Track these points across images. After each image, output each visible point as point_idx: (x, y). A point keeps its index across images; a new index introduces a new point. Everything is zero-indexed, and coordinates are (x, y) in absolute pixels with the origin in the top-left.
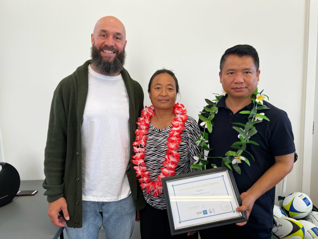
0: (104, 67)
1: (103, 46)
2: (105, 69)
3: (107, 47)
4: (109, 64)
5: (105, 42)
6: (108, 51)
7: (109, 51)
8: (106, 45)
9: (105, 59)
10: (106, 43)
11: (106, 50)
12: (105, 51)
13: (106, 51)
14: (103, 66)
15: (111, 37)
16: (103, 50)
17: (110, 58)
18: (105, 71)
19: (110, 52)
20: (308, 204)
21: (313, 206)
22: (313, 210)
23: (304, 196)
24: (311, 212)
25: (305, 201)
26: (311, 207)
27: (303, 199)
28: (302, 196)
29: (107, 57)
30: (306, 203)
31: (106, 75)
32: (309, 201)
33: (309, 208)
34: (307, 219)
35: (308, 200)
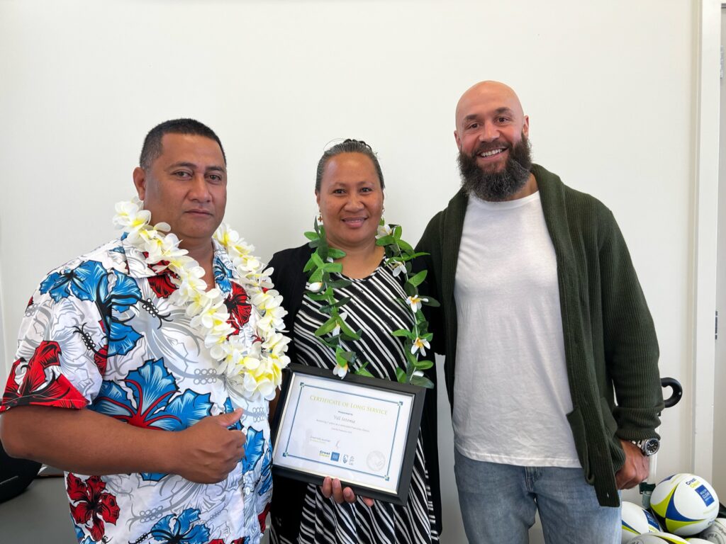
0: (489, 187)
1: (477, 145)
2: (492, 188)
3: (487, 145)
4: (498, 176)
5: (478, 137)
6: (490, 153)
7: (491, 151)
8: (483, 142)
9: (487, 170)
10: (481, 139)
11: (485, 152)
12: (484, 154)
13: (487, 154)
14: (487, 186)
15: (489, 123)
16: (480, 155)
17: (496, 163)
18: (492, 194)
19: (494, 152)
20: (709, 501)
21: (721, 505)
22: (720, 516)
23: (698, 482)
24: (715, 521)
25: (701, 493)
26: (715, 507)
27: (696, 490)
28: (695, 482)
29: (490, 165)
30: (704, 500)
31: (499, 201)
32: (710, 495)
33: (712, 510)
34: (706, 536)
35: (707, 491)
